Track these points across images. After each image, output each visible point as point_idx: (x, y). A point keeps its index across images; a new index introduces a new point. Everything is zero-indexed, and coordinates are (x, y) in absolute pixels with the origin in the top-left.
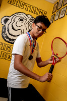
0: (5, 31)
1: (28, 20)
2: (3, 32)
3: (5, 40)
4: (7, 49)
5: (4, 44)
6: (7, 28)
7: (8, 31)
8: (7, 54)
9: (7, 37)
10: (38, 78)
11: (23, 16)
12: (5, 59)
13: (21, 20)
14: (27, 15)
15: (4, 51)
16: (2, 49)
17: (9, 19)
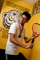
0: (5, 21)
2: (3, 22)
3: (5, 26)
4: (6, 32)
5: (4, 29)
6: (6, 19)
7: (7, 21)
8: (6, 35)
9: (6, 25)
10: (24, 46)
11: (15, 12)
12: (5, 38)
13: (14, 14)
14: (17, 12)
15: (4, 33)
16: (3, 32)
17: (7, 14)
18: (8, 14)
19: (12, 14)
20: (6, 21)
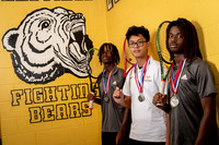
4: (38, 98)
5: (28, 92)
12: (43, 120)
15: (33, 105)
20: (22, 59)
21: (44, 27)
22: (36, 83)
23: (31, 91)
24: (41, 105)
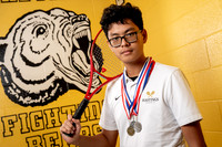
1: (57, 22)
2: (6, 86)
4: (37, 124)
5: (23, 117)
7: (19, 76)
8: (42, 137)
11: (40, 18)
13: (40, 31)
15: (32, 134)
16: (25, 130)
17: (6, 45)
18: (9, 41)
19: (28, 35)
20: (14, 75)
21: (39, 33)
22: (33, 105)
23: (28, 115)
24: (41, 133)
